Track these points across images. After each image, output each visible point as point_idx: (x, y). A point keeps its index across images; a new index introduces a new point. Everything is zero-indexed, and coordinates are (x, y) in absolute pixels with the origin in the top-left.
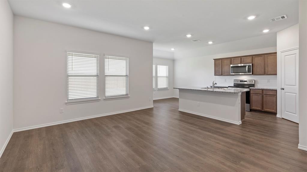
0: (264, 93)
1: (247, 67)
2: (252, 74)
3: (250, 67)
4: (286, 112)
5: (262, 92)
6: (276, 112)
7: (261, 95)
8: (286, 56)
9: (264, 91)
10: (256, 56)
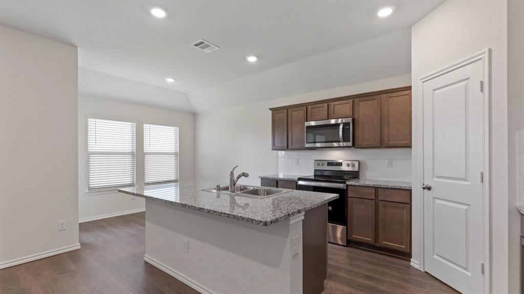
0: (380, 198)
1: (341, 127)
2: (354, 145)
3: (347, 127)
4: (435, 257)
5: (376, 194)
6: (408, 251)
7: (374, 201)
8: (436, 92)
9: (380, 192)
10: (363, 99)
